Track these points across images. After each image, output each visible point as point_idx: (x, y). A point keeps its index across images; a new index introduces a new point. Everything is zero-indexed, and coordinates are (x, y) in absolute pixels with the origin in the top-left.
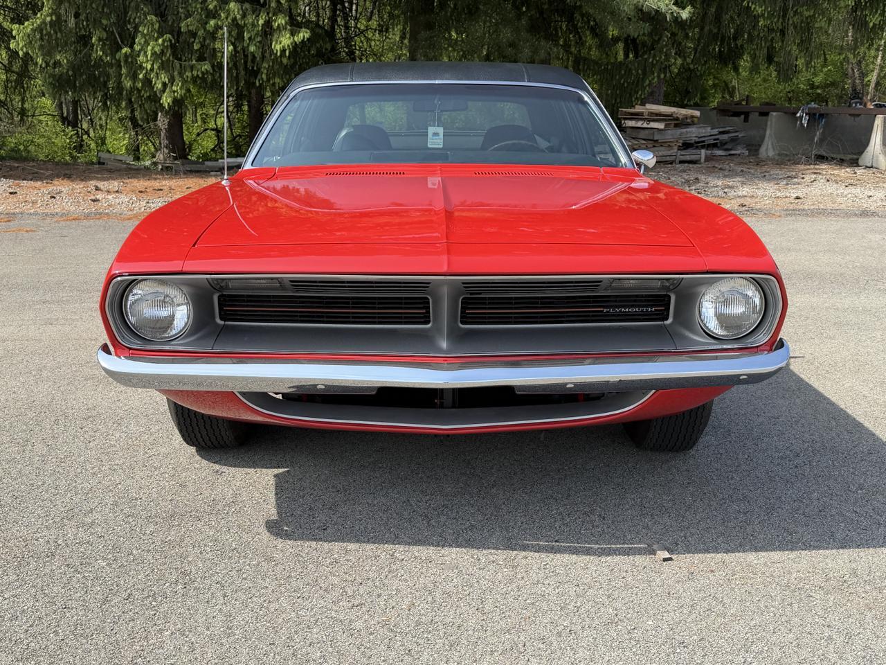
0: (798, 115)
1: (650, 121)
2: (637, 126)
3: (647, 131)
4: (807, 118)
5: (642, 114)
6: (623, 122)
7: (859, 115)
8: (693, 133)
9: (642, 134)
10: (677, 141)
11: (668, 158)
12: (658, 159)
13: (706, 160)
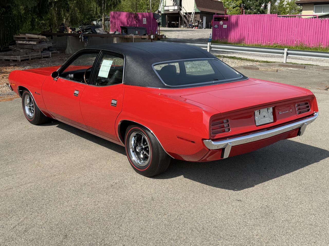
0: (80, 37)
1: (29, 41)
2: (23, 43)
3: (28, 46)
4: (83, 38)
5: (24, 38)
6: (16, 41)
7: (104, 37)
8: (46, 45)
9: (26, 47)
10: (41, 49)
11: (39, 56)
12: (35, 57)
13: (52, 57)
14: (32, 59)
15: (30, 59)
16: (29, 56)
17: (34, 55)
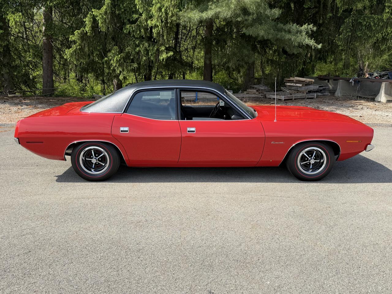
0: (350, 81)
1: (296, 83)
2: (291, 85)
3: (295, 87)
4: (354, 82)
5: (293, 81)
6: (286, 83)
7: (374, 82)
8: (312, 87)
9: (293, 88)
10: (306, 91)
11: (303, 97)
12: (299, 97)
13: (316, 98)
14: (295, 99)
15: (293, 99)
16: (292, 97)
17: (298, 95)
